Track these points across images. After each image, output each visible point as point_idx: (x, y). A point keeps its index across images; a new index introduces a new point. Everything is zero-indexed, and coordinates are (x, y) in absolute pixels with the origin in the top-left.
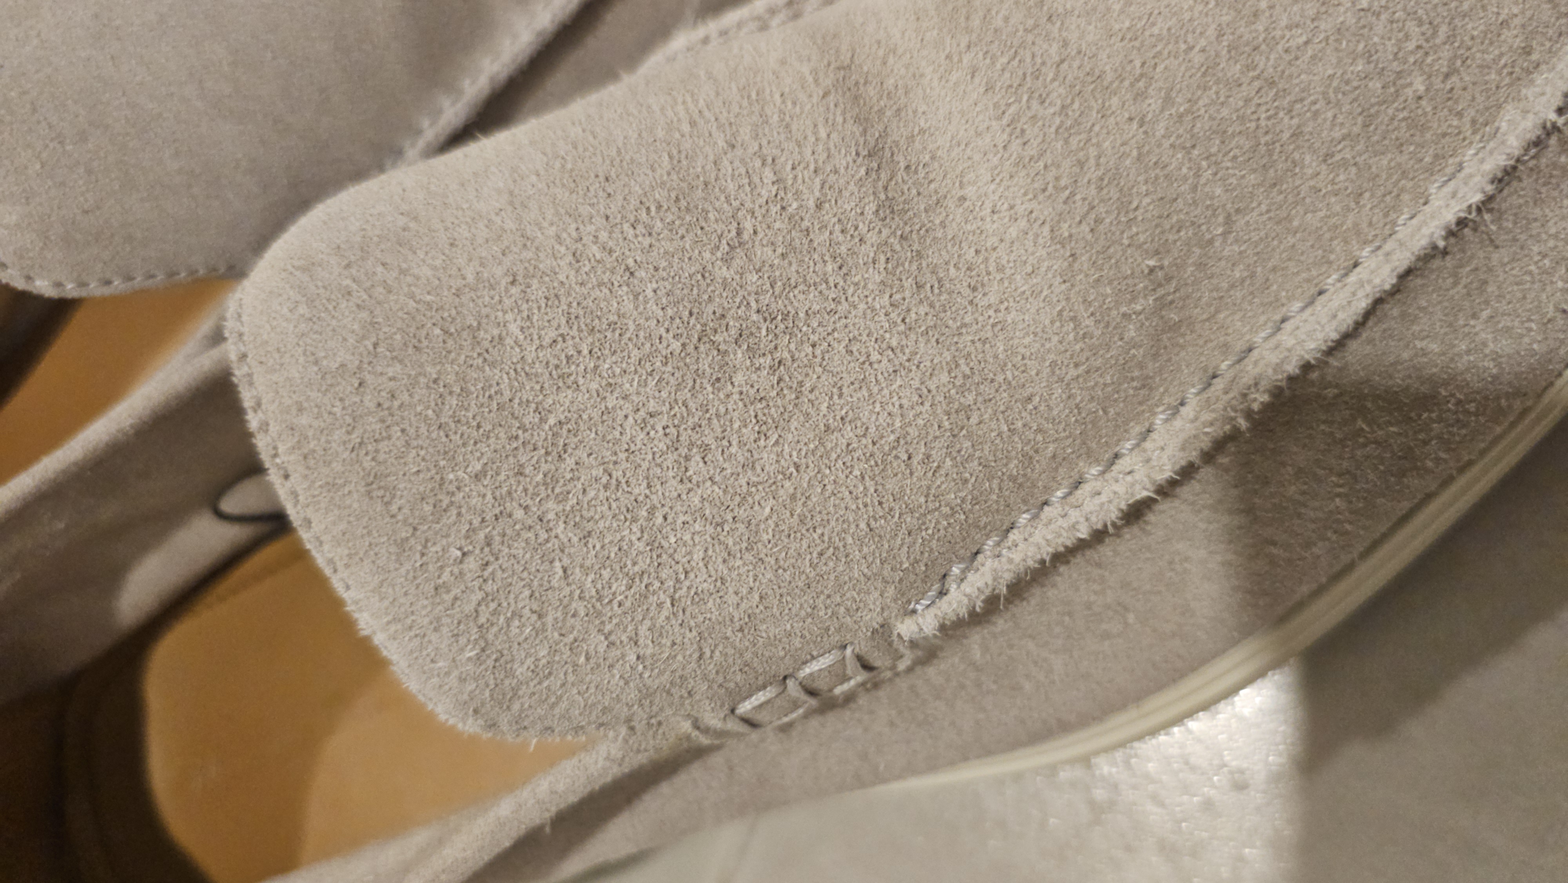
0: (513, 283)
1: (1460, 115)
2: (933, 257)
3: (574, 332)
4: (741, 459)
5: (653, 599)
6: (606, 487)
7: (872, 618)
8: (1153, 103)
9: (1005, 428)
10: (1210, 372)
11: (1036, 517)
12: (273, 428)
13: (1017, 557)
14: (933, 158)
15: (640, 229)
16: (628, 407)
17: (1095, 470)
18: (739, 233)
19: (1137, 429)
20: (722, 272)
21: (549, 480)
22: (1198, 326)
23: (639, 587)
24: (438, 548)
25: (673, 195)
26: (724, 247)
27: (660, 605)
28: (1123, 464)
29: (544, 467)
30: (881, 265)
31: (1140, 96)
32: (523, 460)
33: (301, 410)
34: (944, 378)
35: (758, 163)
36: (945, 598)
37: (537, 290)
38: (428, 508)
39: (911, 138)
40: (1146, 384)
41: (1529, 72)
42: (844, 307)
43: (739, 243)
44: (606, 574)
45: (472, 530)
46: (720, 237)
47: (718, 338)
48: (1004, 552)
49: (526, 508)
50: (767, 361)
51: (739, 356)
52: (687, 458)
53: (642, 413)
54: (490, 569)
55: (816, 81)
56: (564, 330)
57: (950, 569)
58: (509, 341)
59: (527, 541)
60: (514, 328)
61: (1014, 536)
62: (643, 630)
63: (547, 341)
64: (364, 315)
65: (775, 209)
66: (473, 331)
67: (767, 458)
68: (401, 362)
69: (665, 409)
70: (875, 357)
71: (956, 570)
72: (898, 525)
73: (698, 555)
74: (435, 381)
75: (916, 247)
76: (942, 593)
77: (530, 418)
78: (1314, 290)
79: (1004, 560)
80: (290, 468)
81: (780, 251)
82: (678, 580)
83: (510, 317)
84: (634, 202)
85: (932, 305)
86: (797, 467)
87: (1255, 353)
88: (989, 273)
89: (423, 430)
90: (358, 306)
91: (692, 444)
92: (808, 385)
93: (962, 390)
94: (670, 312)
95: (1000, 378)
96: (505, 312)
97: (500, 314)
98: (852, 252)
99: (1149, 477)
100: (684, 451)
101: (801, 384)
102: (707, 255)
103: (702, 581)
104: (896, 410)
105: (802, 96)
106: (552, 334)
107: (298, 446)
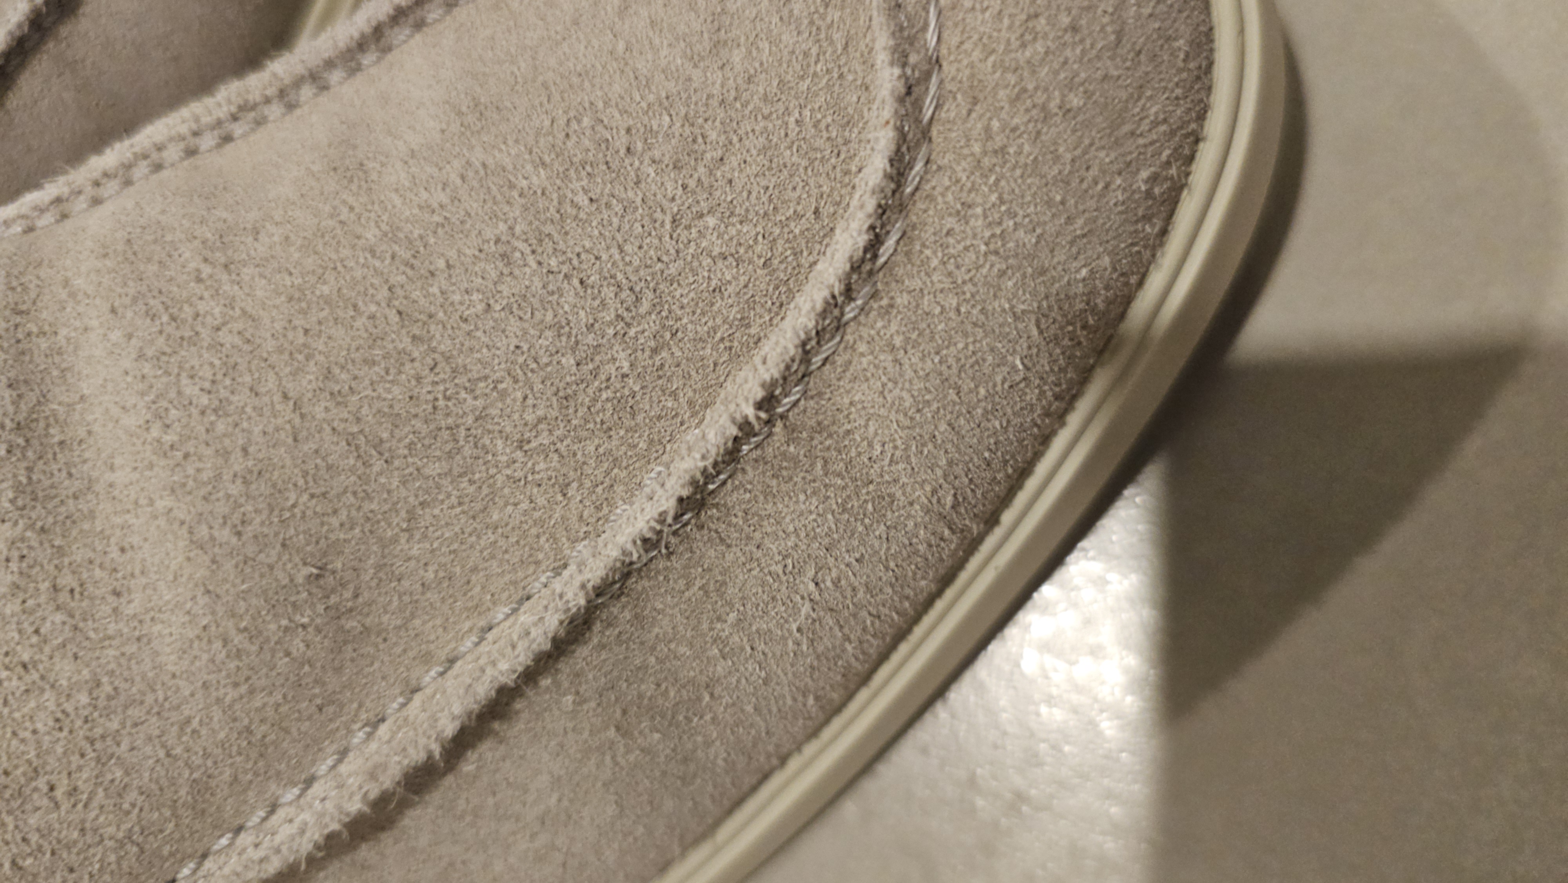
2: (77, 554)
17: (290, 794)
19: (331, 749)
28: (319, 788)
34: (84, 699)
39: (71, 407)
40: (334, 701)
61: (209, 863)
72: (53, 863)
75: (58, 542)
85: (70, 613)
93: (107, 713)
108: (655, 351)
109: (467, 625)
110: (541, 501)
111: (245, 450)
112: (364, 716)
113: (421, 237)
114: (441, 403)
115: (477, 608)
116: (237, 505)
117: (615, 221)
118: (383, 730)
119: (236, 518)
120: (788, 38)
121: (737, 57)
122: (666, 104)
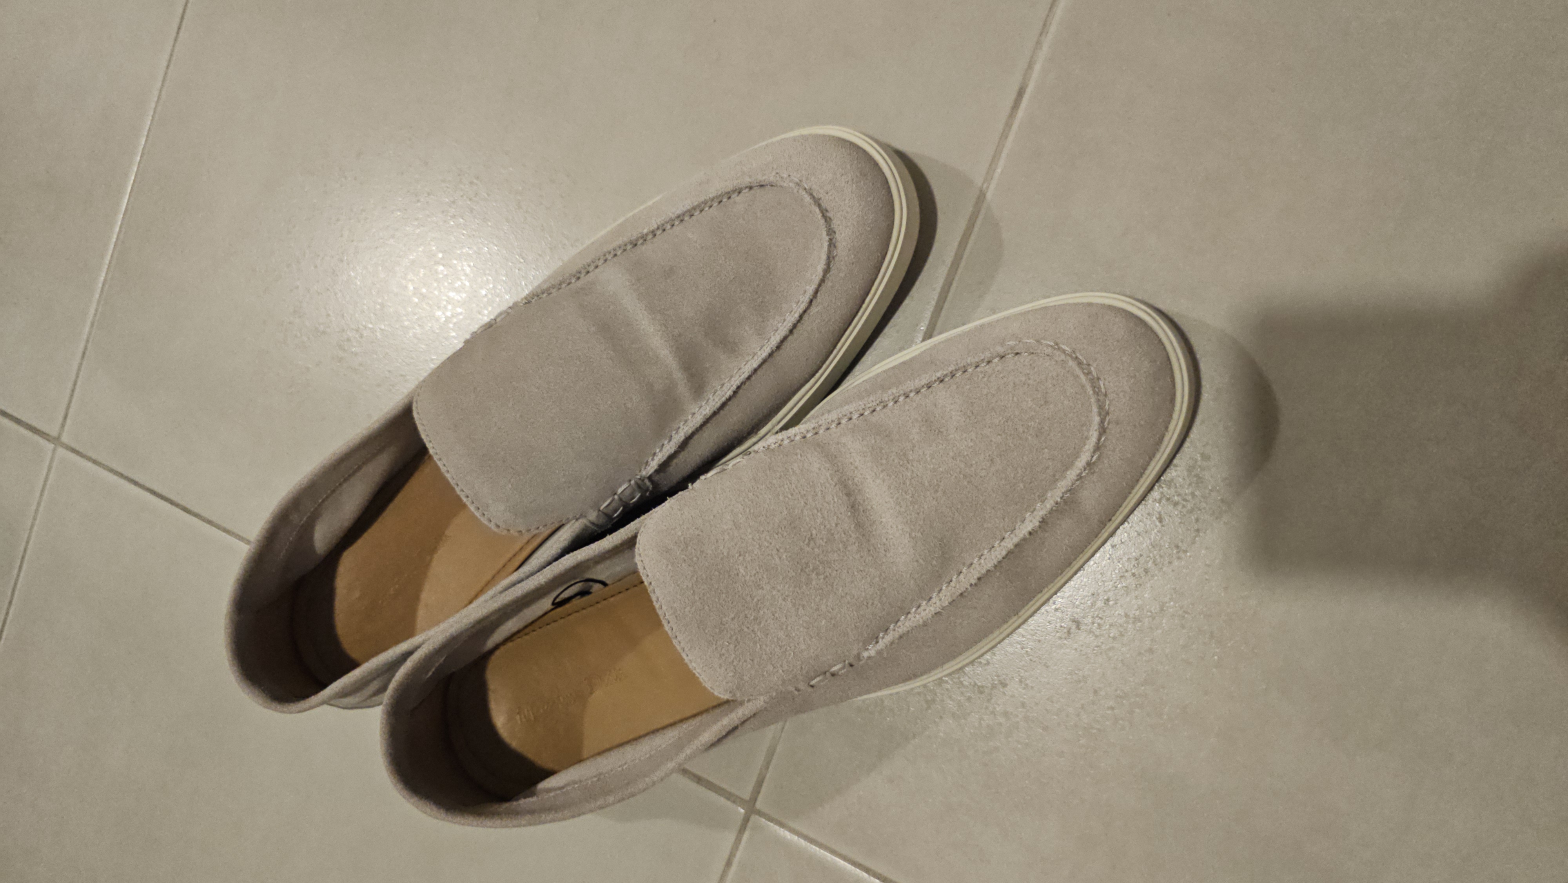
0: (740, 555)
1: (1034, 494)
2: (873, 541)
3: (761, 571)
4: (815, 608)
5: (787, 653)
6: (773, 619)
7: (855, 652)
8: (940, 494)
9: (896, 593)
10: (960, 571)
11: (906, 617)
12: (664, 608)
13: (900, 630)
14: (872, 507)
15: (780, 535)
16: (779, 594)
17: (924, 603)
18: (811, 535)
19: (937, 590)
20: (808, 549)
21: (756, 619)
22: (955, 558)
23: (783, 650)
24: (721, 642)
25: (789, 522)
26: (807, 540)
27: (790, 654)
28: (933, 600)
29: (753, 614)
30: (857, 544)
31: (936, 491)
32: (746, 612)
33: (674, 602)
34: (877, 579)
35: (816, 511)
36: (878, 644)
37: (748, 558)
38: (717, 630)
39: (864, 501)
40: (940, 576)
41: (1055, 482)
42: (846, 558)
43: (811, 539)
44: (773, 646)
45: (731, 636)
46: (805, 537)
47: (807, 570)
48: (896, 628)
49: (748, 628)
50: (822, 577)
51: (814, 576)
52: (798, 609)
53: (784, 596)
54: (737, 648)
55: (832, 479)
56: (758, 570)
57: (879, 635)
58: (740, 575)
59: (749, 638)
60: (742, 571)
61: (899, 624)
62: (784, 662)
63: (753, 575)
64: (691, 568)
65: (822, 527)
66: (728, 572)
67: (823, 607)
68: (706, 584)
69: (791, 594)
70: (856, 573)
71: (881, 635)
72: (864, 624)
73: (801, 639)
74: (717, 589)
75: (867, 538)
76: (877, 642)
77: (749, 599)
78: (991, 546)
79: (896, 631)
80: (670, 620)
81: (825, 540)
82: (795, 646)
83: (740, 567)
84: (776, 525)
85: (873, 557)
86: (833, 609)
87: (973, 565)
88: (890, 546)
89: (715, 605)
90: (689, 565)
91: (800, 604)
92: (835, 584)
93: (883, 583)
94: (791, 563)
95: (894, 578)
96: (738, 565)
97: (736, 566)
98: (848, 540)
99: (941, 605)
100: (797, 607)
101: (833, 583)
102: (802, 544)
103: (803, 647)
104: (863, 590)
105: (828, 485)
106: (754, 572)
107: (674, 613)
108: (1030, 483)
109: (975, 555)
110: (998, 522)
111: (923, 512)
112: (946, 581)
113: (967, 455)
114: (974, 498)
115: (979, 550)
116: (922, 527)
117: (1021, 451)
118: (952, 584)
119: (922, 530)
120: (1066, 402)
121: (1052, 406)
122: (1032, 418)
